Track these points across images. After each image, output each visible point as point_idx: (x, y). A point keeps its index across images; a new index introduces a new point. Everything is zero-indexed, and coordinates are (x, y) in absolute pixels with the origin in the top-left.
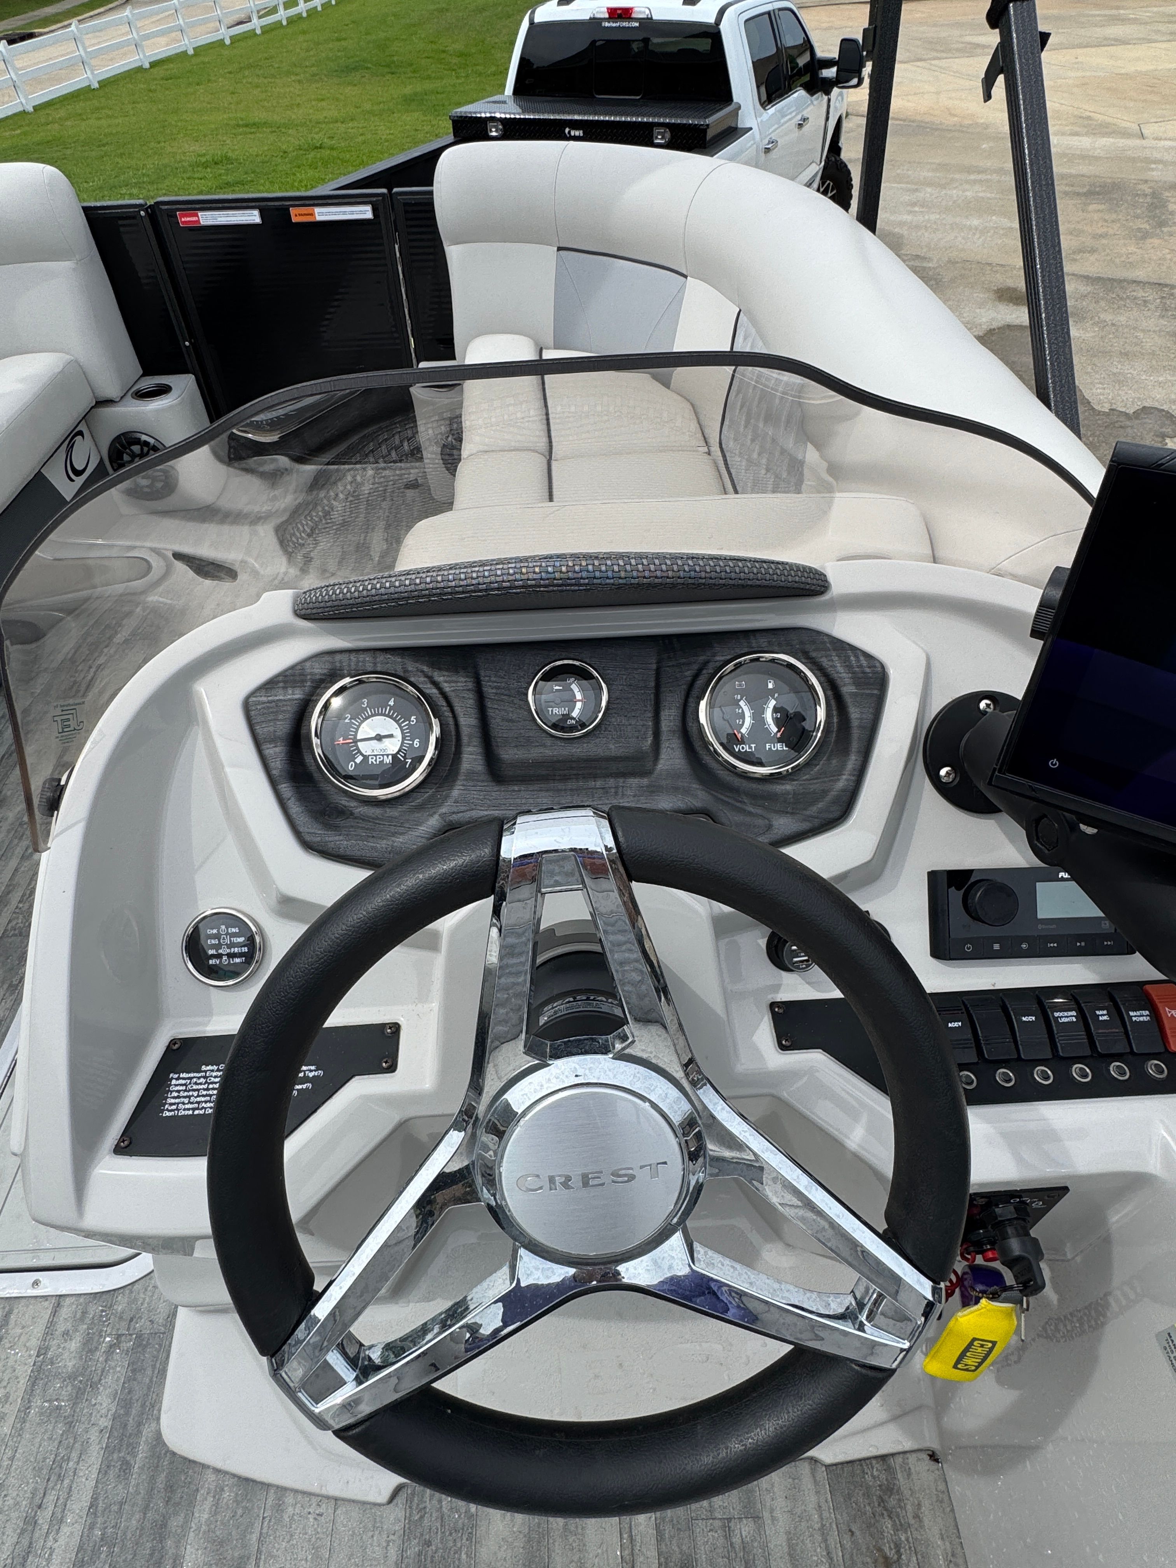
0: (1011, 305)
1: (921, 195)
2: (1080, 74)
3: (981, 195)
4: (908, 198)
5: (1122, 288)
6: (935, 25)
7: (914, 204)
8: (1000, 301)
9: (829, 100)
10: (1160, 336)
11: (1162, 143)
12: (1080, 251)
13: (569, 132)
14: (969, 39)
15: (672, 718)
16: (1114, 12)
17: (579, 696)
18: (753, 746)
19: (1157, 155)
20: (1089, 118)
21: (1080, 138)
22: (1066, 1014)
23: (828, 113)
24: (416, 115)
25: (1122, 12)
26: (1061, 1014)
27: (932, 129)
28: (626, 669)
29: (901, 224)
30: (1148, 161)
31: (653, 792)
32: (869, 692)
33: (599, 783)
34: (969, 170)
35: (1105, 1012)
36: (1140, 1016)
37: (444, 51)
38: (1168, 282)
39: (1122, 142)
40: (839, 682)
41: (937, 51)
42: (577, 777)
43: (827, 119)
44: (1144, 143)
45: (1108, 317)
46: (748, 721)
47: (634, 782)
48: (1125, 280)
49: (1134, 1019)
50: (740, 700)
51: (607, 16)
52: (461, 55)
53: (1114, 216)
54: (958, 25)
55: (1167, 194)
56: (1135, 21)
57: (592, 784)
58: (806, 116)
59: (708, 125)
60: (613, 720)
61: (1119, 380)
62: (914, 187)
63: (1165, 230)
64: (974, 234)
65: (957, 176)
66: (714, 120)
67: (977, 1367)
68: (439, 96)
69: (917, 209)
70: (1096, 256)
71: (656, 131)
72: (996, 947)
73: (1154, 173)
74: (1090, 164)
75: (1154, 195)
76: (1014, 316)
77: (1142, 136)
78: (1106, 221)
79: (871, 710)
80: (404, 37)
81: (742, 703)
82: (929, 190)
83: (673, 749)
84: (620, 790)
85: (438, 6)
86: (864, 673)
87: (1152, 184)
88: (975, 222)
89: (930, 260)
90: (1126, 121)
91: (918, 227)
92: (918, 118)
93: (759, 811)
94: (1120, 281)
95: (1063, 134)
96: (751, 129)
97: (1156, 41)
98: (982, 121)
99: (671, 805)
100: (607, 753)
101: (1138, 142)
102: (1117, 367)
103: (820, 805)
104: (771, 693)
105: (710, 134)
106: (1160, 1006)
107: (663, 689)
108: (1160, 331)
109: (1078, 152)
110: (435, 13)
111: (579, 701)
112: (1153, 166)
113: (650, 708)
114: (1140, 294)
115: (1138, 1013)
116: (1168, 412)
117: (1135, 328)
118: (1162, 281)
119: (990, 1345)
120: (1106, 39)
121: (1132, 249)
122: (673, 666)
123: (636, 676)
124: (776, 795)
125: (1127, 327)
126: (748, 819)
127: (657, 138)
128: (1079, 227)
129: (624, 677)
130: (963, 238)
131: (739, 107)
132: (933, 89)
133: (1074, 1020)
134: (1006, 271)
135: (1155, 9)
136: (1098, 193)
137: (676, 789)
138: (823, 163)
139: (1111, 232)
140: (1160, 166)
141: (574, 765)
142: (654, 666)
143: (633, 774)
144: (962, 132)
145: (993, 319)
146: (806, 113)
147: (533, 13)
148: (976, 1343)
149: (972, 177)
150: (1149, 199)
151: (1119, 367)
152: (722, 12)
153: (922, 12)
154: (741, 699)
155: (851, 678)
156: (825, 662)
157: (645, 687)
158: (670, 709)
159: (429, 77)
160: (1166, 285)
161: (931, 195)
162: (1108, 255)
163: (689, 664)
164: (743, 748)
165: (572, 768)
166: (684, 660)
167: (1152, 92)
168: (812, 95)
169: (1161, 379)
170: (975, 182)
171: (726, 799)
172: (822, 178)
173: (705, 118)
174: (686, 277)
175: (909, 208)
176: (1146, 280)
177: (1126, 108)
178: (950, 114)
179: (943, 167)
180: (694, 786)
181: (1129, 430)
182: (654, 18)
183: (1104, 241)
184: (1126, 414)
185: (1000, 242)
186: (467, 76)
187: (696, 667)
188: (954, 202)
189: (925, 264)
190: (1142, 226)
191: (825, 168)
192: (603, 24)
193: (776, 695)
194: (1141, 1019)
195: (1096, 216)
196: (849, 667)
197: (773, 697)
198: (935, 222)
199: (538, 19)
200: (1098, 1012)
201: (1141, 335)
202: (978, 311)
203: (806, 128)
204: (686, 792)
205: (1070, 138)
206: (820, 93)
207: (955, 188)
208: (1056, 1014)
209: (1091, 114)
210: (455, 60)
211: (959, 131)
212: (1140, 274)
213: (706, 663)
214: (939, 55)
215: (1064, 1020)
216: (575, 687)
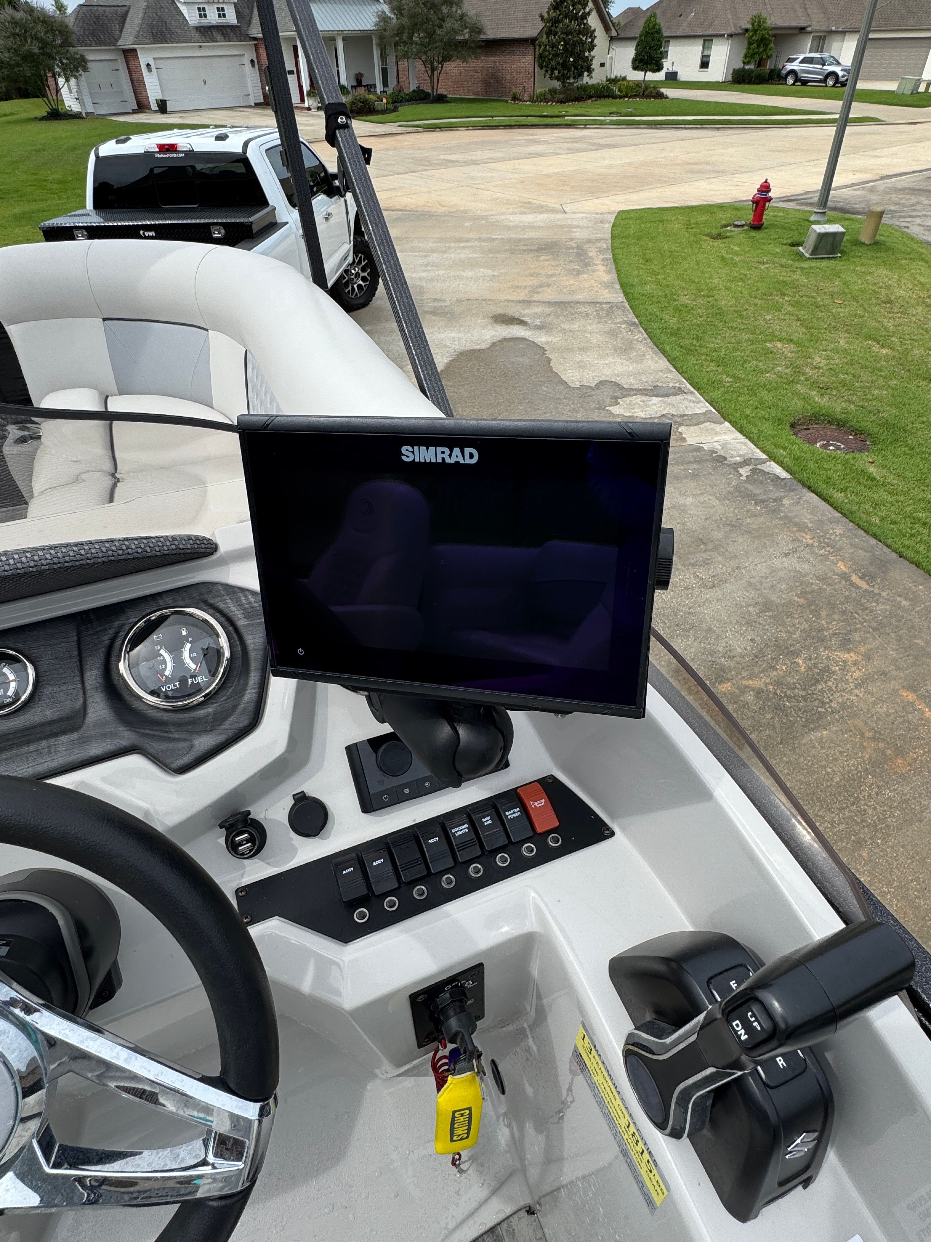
0: (504, 325)
1: (430, 259)
2: (517, 176)
3: (470, 256)
4: (421, 261)
5: (571, 307)
6: (419, 149)
7: (427, 265)
8: (496, 323)
9: (346, 201)
10: (600, 335)
11: (578, 215)
12: (541, 286)
13: (144, 234)
14: (442, 157)
15: (93, 677)
16: (531, 137)
17: (11, 677)
18: (177, 684)
19: (575, 223)
20: (530, 203)
21: (527, 215)
22: (460, 828)
23: (347, 209)
24: (26, 228)
25: (536, 137)
26: (457, 829)
27: (430, 216)
28: (50, 645)
29: (421, 279)
30: (571, 227)
31: (84, 742)
32: (258, 621)
33: (32, 748)
34: (460, 240)
35: (488, 818)
36: (513, 814)
37: (45, 181)
38: (598, 300)
39: (553, 216)
40: (235, 619)
41: (424, 165)
42: (12, 747)
43: (347, 213)
44: (566, 216)
45: (567, 327)
46: (170, 665)
47: (65, 738)
48: (572, 302)
49: (509, 817)
50: (160, 650)
51: (157, 150)
52: (60, 182)
53: (557, 263)
54: (434, 148)
55: (586, 246)
56: (545, 142)
57: (25, 749)
58: (330, 212)
59: (251, 222)
60: (45, 690)
61: (582, 366)
62: (425, 254)
63: (590, 268)
64: (471, 281)
65: (452, 245)
66: (256, 218)
67: (468, 1134)
68: (45, 213)
69: (429, 268)
70: (551, 288)
71: (213, 228)
72: (407, 791)
73: (576, 234)
74: (536, 232)
75: (578, 247)
76: (507, 332)
77: (565, 212)
78: (552, 266)
79: (261, 635)
80: (8, 171)
81: (162, 652)
82: (435, 255)
83: (97, 702)
84: (53, 748)
85: (35, 147)
86: (252, 607)
87: (575, 241)
88: (470, 273)
89: (444, 301)
90: (553, 203)
91: (432, 280)
92: (419, 209)
93: (183, 736)
94: (569, 303)
95: (516, 213)
96: (287, 223)
97: (559, 154)
98: (462, 209)
99: (101, 749)
100: (44, 719)
101: (560, 216)
102: (578, 357)
103: (232, 719)
104: (186, 638)
105: (255, 229)
106: (526, 801)
107: (84, 655)
108: (600, 332)
109: (527, 225)
110: (34, 153)
111: (12, 681)
112: (574, 230)
113: (77, 673)
114: (583, 309)
115: (512, 812)
116: (615, 382)
117: (584, 332)
118: (594, 301)
119: (467, 1112)
120: (530, 154)
121: (572, 282)
122: (91, 634)
123: (61, 650)
124: (200, 719)
125: (579, 331)
126: (171, 745)
127: (215, 233)
128: (536, 271)
129: (50, 652)
130: (463, 284)
131: (275, 209)
132: (426, 190)
133: (467, 830)
134: (496, 304)
135: (555, 135)
136: (544, 249)
137: (104, 736)
138: (352, 243)
139: (557, 272)
140: (578, 230)
141: (11, 736)
142: (75, 638)
143: (64, 732)
144: (451, 216)
145: (493, 336)
146: (329, 211)
147: (97, 150)
148: (456, 1115)
149: (462, 245)
150: (575, 250)
151: (580, 357)
152: (246, 145)
153: (409, 141)
154: (161, 648)
155: (243, 613)
156: (221, 605)
157: (71, 656)
158: (91, 670)
159: (35, 200)
160: (598, 303)
161: (437, 258)
162: (558, 287)
163: (106, 630)
164: (169, 687)
165: (8, 740)
166: (100, 628)
167: (564, 185)
168: (331, 197)
169: (607, 362)
170: (464, 248)
171: (153, 733)
172: (354, 253)
173: (250, 217)
174: (207, 330)
175: (423, 268)
176: (584, 300)
177: (551, 195)
178: (440, 205)
179: (441, 240)
180: (120, 729)
181: (595, 397)
182: (195, 150)
183: (554, 279)
184: (590, 387)
185: (488, 285)
186: (68, 198)
187: (112, 631)
188: (453, 261)
189: (442, 304)
190: (576, 267)
191: (355, 246)
192: (156, 156)
193: (190, 639)
194: (514, 815)
195: (546, 263)
196: (240, 606)
197: (188, 642)
198: (443, 276)
199: (102, 154)
200: (483, 820)
201: (589, 336)
202: (483, 331)
203: (332, 220)
204: (113, 735)
205: (520, 216)
206: (337, 197)
207: (452, 253)
208: (453, 831)
209: (531, 200)
210: (56, 186)
211: (448, 216)
212: (579, 297)
213: (122, 626)
214: (424, 168)
215: (459, 833)
216: (6, 670)
